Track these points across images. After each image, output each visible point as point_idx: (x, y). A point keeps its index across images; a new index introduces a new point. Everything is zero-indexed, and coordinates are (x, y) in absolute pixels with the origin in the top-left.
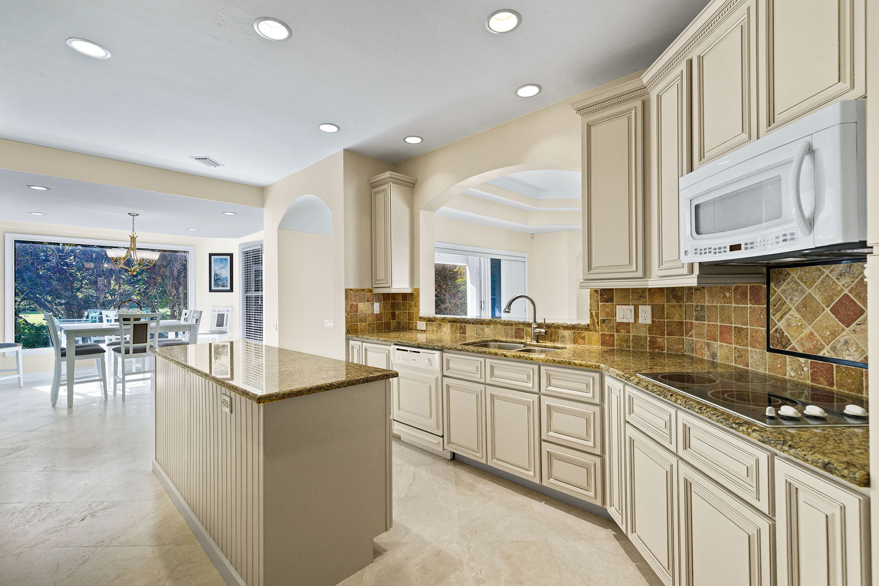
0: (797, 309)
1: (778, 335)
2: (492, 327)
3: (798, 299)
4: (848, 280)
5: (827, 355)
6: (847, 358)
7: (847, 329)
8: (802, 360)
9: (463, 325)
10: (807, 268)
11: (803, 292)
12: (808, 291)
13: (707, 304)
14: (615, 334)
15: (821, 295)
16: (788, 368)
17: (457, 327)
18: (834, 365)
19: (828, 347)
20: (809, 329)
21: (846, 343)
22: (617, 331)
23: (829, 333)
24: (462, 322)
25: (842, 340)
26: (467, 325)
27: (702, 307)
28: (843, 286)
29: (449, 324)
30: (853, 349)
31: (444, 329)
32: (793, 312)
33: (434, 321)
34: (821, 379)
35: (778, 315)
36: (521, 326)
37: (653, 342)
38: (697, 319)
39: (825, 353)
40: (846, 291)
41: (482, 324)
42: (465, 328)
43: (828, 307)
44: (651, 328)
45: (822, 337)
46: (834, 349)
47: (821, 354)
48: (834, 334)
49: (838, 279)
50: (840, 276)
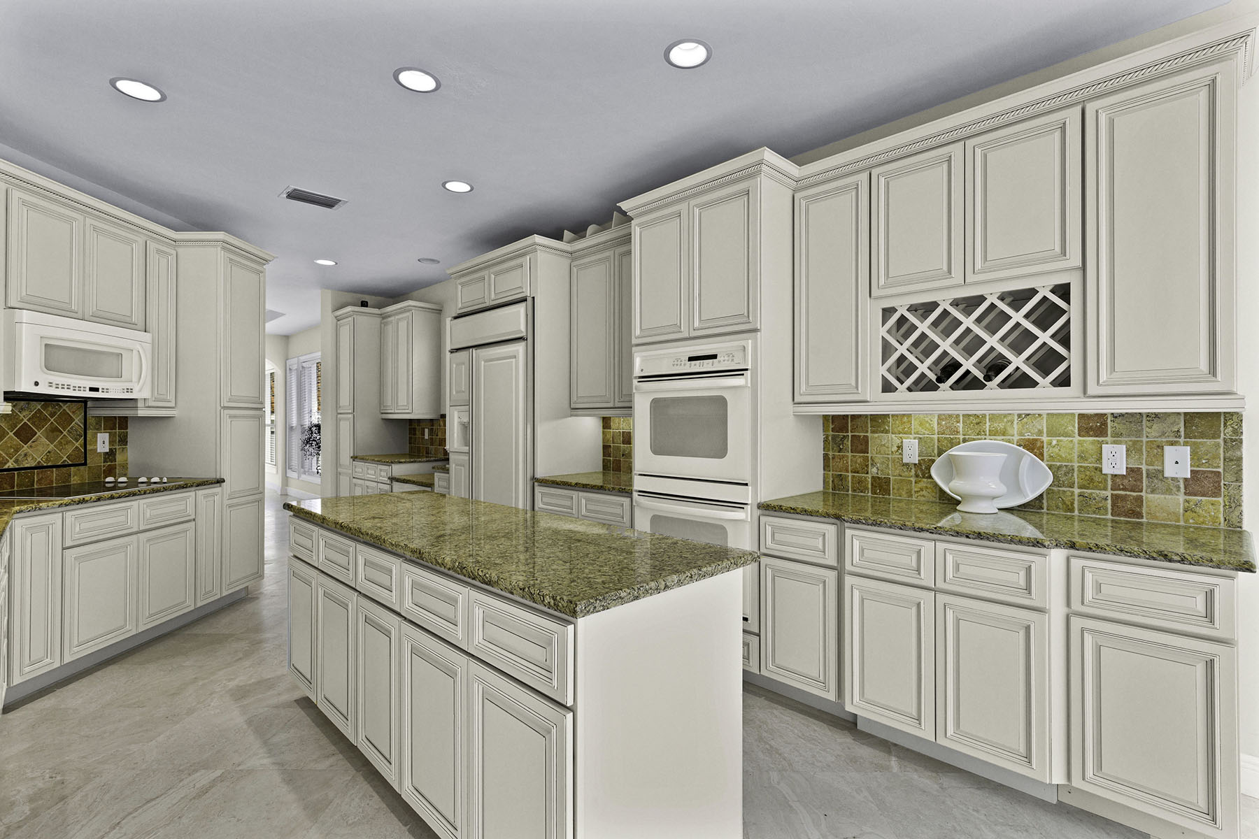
4: (27, 413)
5: (11, 467)
6: (26, 466)
7: (25, 446)
15: (8, 422)
18: (16, 472)
19: (11, 461)
21: (26, 455)
23: (12, 450)
25: (23, 454)
28: (24, 416)
30: (29, 459)
34: (5, 486)
39: (9, 465)
40: (25, 420)
43: (11, 432)
45: (7, 455)
46: (16, 461)
47: (6, 467)
48: (17, 451)
49: (20, 412)
50: (22, 410)
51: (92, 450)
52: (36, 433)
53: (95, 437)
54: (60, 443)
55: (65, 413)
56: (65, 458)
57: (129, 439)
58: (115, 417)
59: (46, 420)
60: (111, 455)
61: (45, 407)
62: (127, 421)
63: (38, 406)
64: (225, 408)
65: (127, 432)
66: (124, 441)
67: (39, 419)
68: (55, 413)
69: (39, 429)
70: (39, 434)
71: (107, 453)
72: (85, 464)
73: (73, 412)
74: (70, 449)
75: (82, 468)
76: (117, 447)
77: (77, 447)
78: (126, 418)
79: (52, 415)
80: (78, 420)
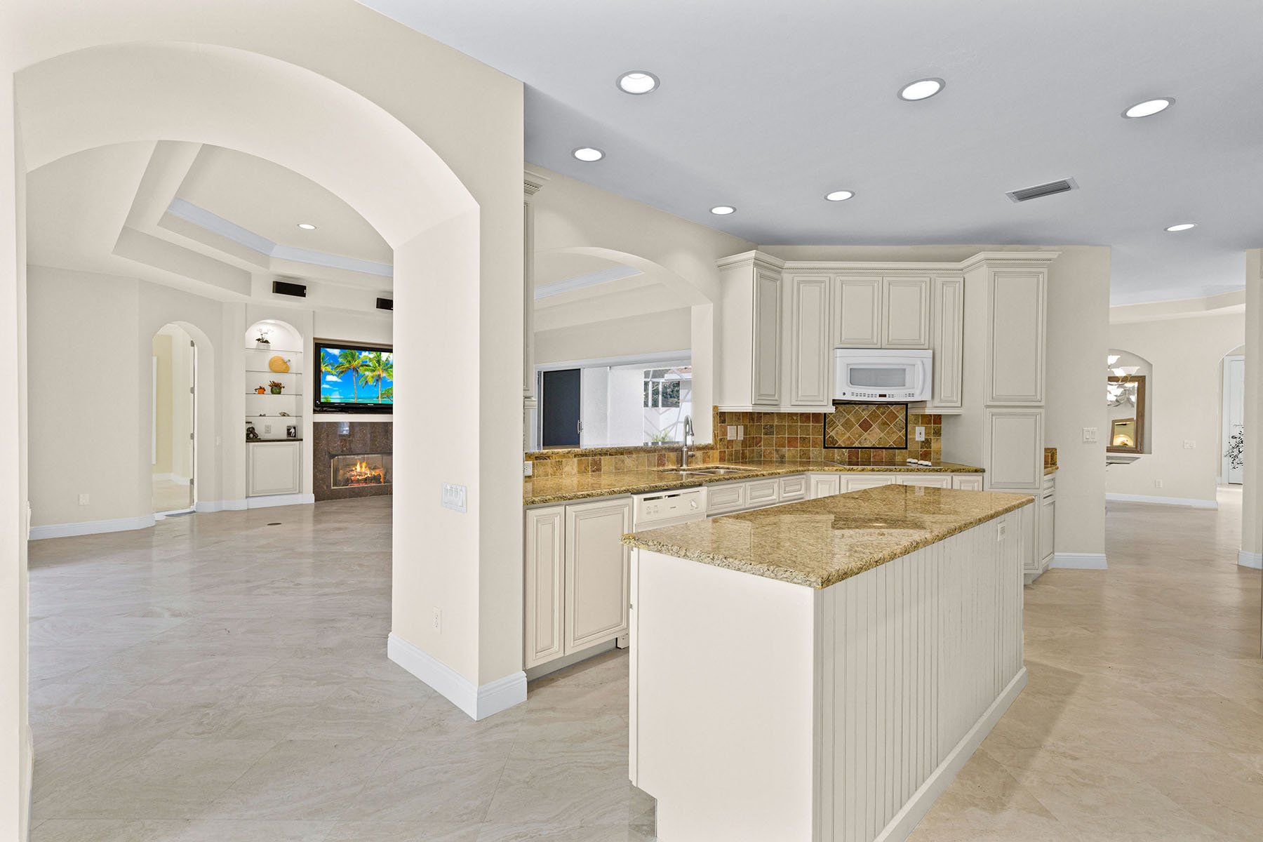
0: (842, 425)
1: (831, 439)
2: (634, 456)
3: (843, 421)
6: (866, 446)
7: (866, 433)
8: (844, 450)
9: (597, 458)
10: (847, 406)
11: (845, 417)
12: (848, 416)
13: (776, 423)
14: (726, 450)
15: (855, 418)
16: (836, 455)
17: (588, 463)
18: (860, 450)
19: (857, 442)
20: (848, 434)
21: (865, 439)
22: (728, 448)
23: (858, 436)
24: (595, 455)
26: (602, 458)
27: (772, 426)
28: (864, 414)
29: (576, 460)
30: (868, 442)
31: (567, 469)
32: (840, 427)
33: (549, 457)
34: (853, 458)
35: (831, 429)
36: (663, 452)
37: (743, 453)
38: (766, 434)
39: (856, 445)
40: (865, 417)
41: (622, 454)
42: (600, 462)
43: (857, 423)
44: (744, 443)
45: (854, 438)
46: (860, 443)
47: (854, 446)
48: (860, 436)
50: (863, 410)
51: (911, 438)
52: (872, 425)
53: (914, 429)
54: (888, 432)
55: (892, 411)
56: (891, 443)
57: (942, 432)
58: (931, 415)
59: (879, 417)
60: (927, 443)
61: (878, 408)
62: (940, 418)
63: (874, 407)
64: (988, 407)
65: (941, 427)
66: (938, 433)
67: (874, 416)
68: (885, 412)
69: (874, 423)
70: (874, 426)
71: (923, 442)
72: (906, 448)
73: (898, 412)
74: (895, 437)
75: (904, 451)
76: (932, 438)
77: (900, 436)
78: (940, 416)
79: (883, 414)
80: (901, 416)
